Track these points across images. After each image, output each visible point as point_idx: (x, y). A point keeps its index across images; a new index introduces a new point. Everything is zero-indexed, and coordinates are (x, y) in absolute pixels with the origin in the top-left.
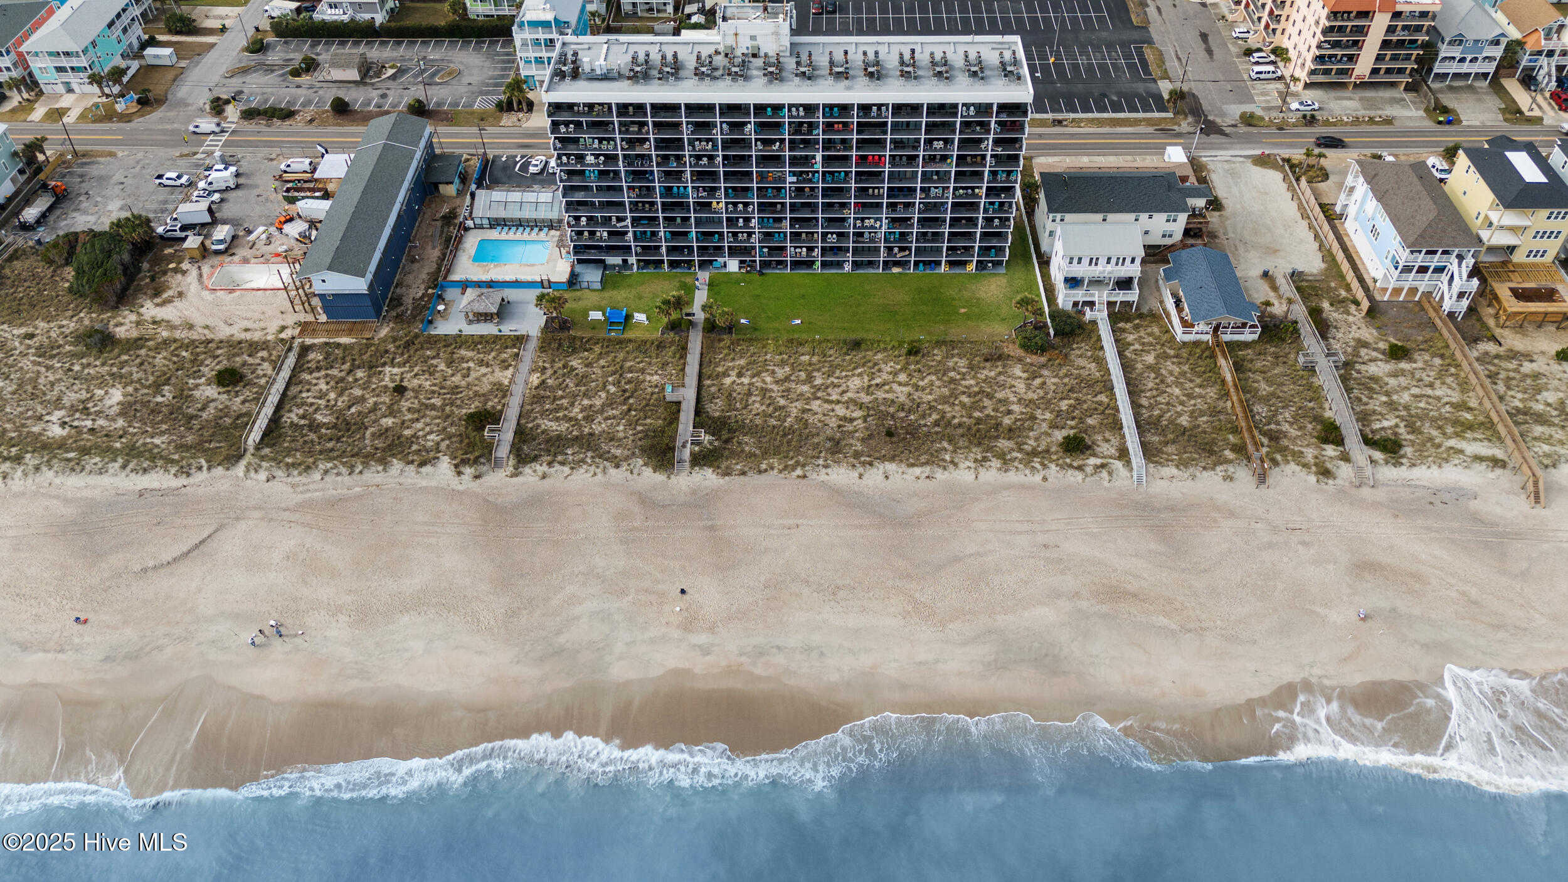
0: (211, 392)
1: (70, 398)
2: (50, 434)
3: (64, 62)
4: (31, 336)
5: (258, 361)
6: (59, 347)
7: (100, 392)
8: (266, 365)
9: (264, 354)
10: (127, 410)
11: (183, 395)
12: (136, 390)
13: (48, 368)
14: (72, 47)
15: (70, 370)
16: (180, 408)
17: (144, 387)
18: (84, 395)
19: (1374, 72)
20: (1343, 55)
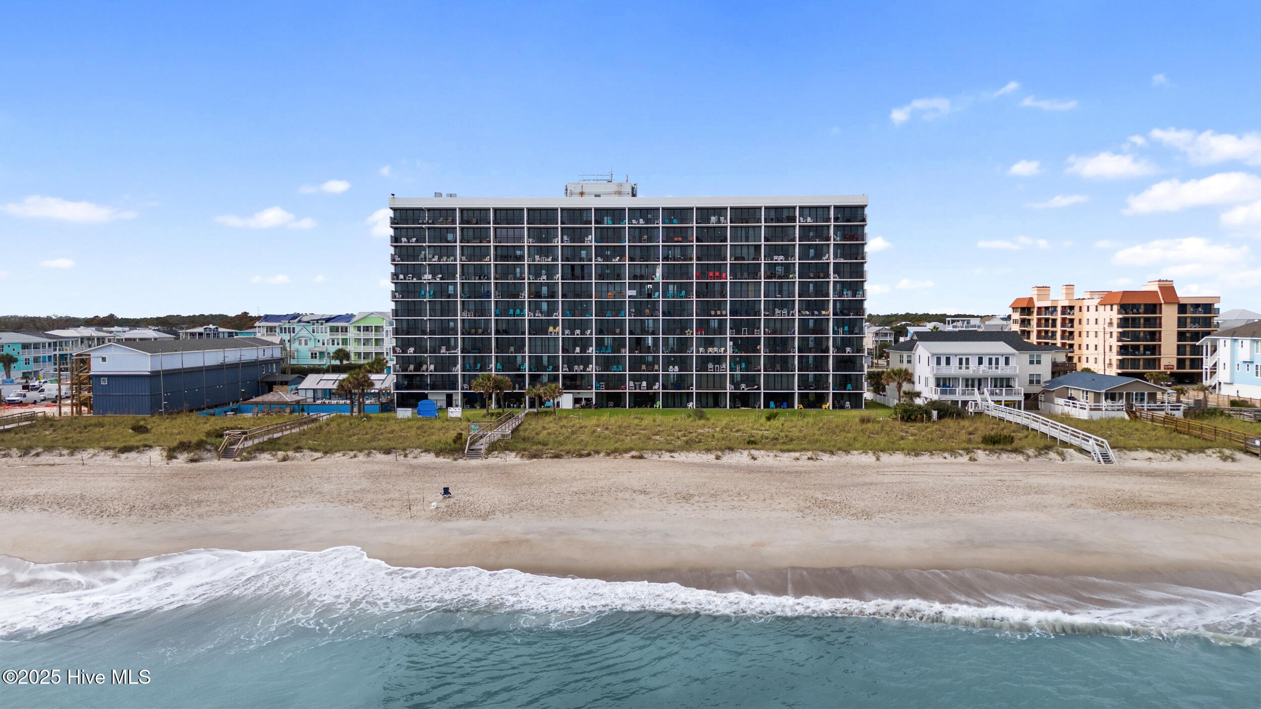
19: (1181, 363)
20: (1145, 346)
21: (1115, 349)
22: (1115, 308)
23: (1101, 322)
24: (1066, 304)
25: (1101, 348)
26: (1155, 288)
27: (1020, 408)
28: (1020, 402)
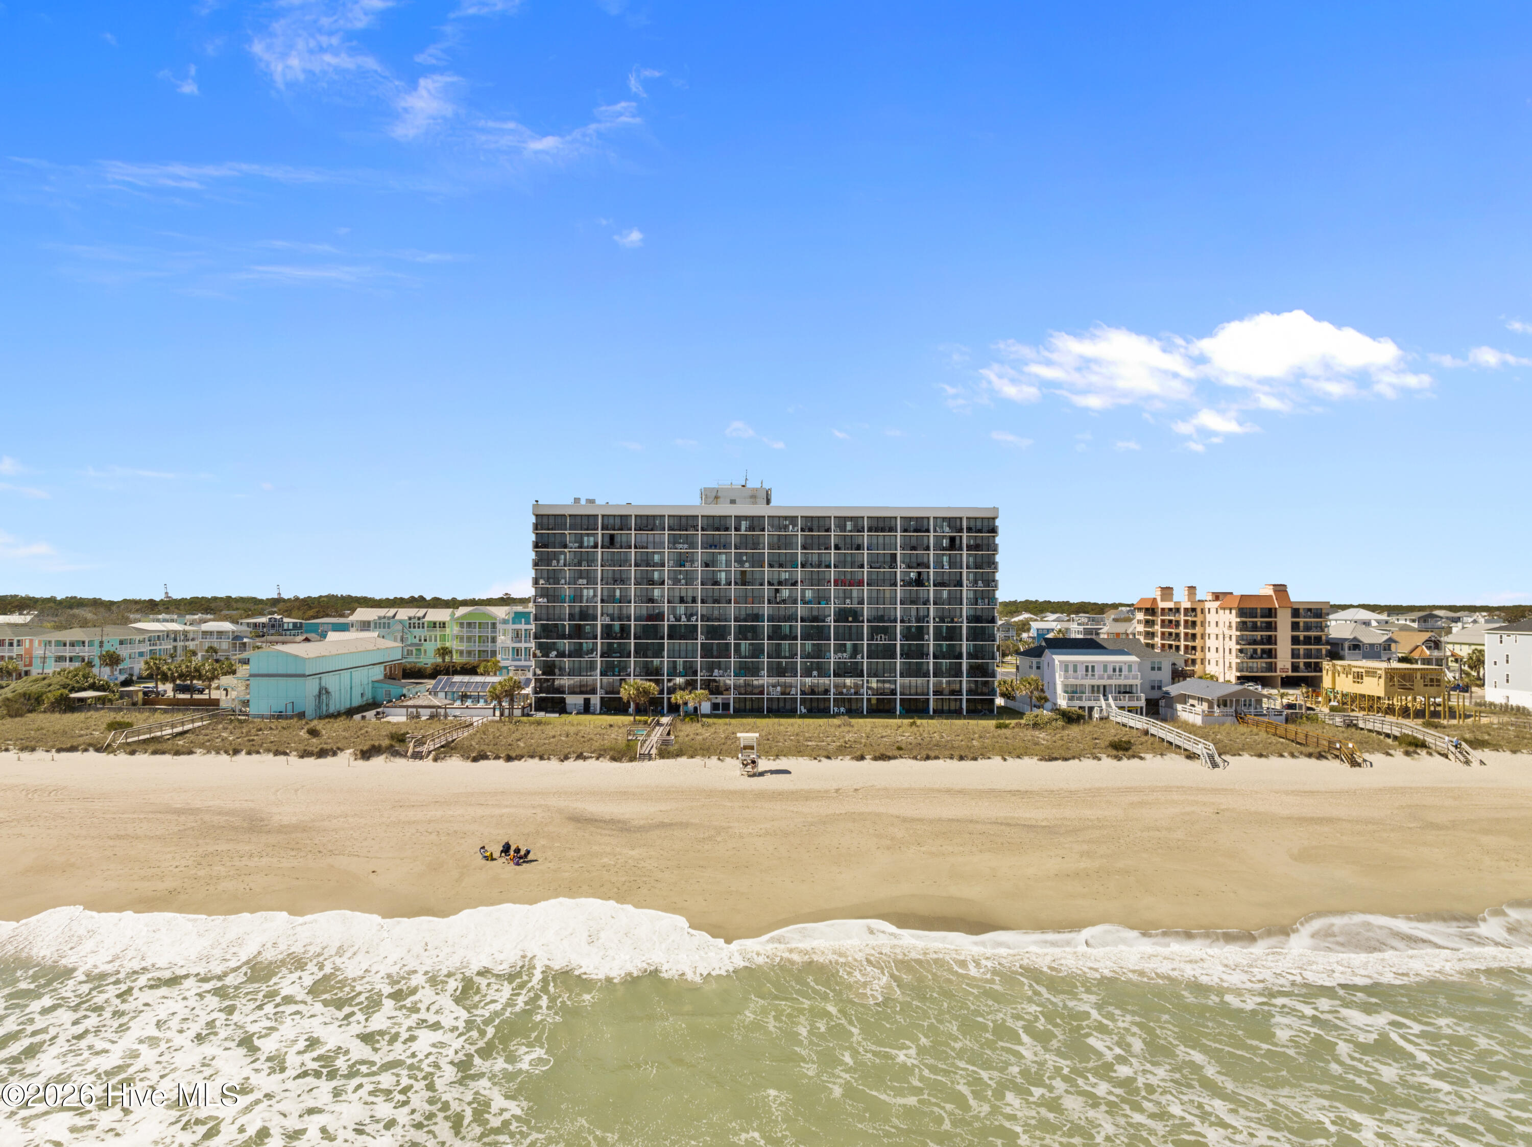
19: (1295, 668)
20: (1263, 650)
21: (1234, 652)
22: (1234, 612)
23: (1221, 624)
24: (1188, 605)
25: (1221, 650)
26: (1270, 592)
27: (1141, 714)
28: (1141, 708)
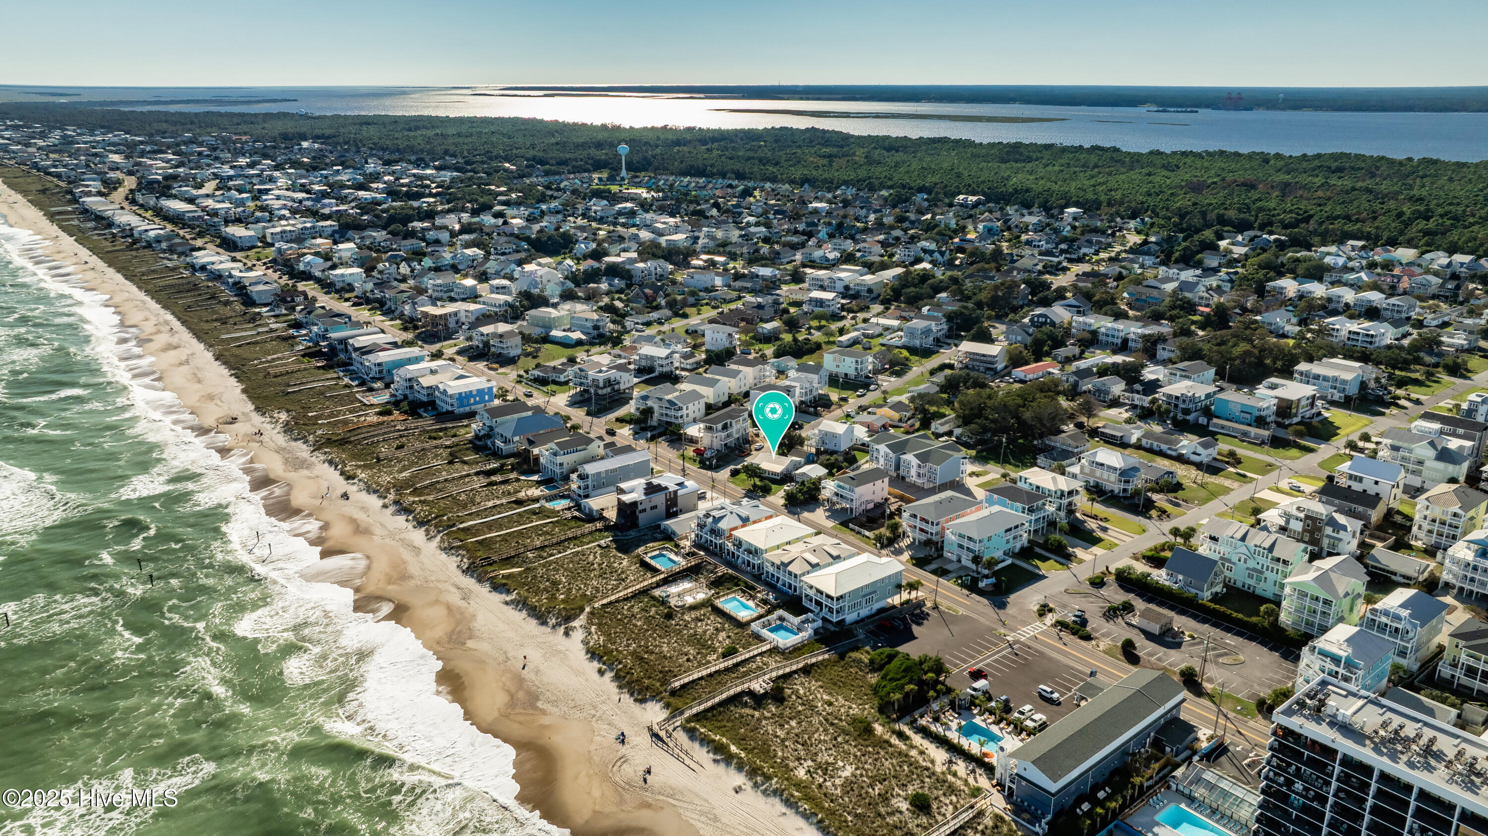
0: (904, 806)
1: (823, 757)
2: (796, 772)
3: (966, 543)
4: (830, 704)
5: (948, 802)
6: (841, 720)
7: (841, 764)
8: (951, 807)
9: (954, 798)
10: (849, 785)
11: (885, 798)
12: (862, 775)
13: (825, 730)
14: (975, 536)
15: (836, 739)
16: (877, 804)
17: (867, 776)
18: (831, 760)
